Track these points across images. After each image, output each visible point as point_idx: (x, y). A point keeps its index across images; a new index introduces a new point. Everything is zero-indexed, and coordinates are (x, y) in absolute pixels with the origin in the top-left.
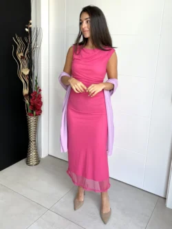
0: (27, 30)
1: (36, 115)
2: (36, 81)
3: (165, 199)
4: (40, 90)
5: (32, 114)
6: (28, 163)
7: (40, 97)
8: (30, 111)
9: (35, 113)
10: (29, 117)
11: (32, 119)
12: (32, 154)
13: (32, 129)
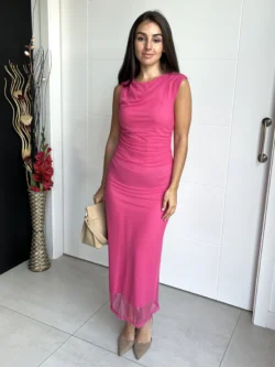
0: (27, 53)
1: (44, 190)
2: (43, 135)
3: (251, 312)
4: (50, 150)
5: (37, 188)
6: (31, 267)
7: (49, 161)
8: (33, 183)
9: (41, 186)
10: (33, 193)
11: (37, 197)
12: (38, 253)
13: (38, 212)
